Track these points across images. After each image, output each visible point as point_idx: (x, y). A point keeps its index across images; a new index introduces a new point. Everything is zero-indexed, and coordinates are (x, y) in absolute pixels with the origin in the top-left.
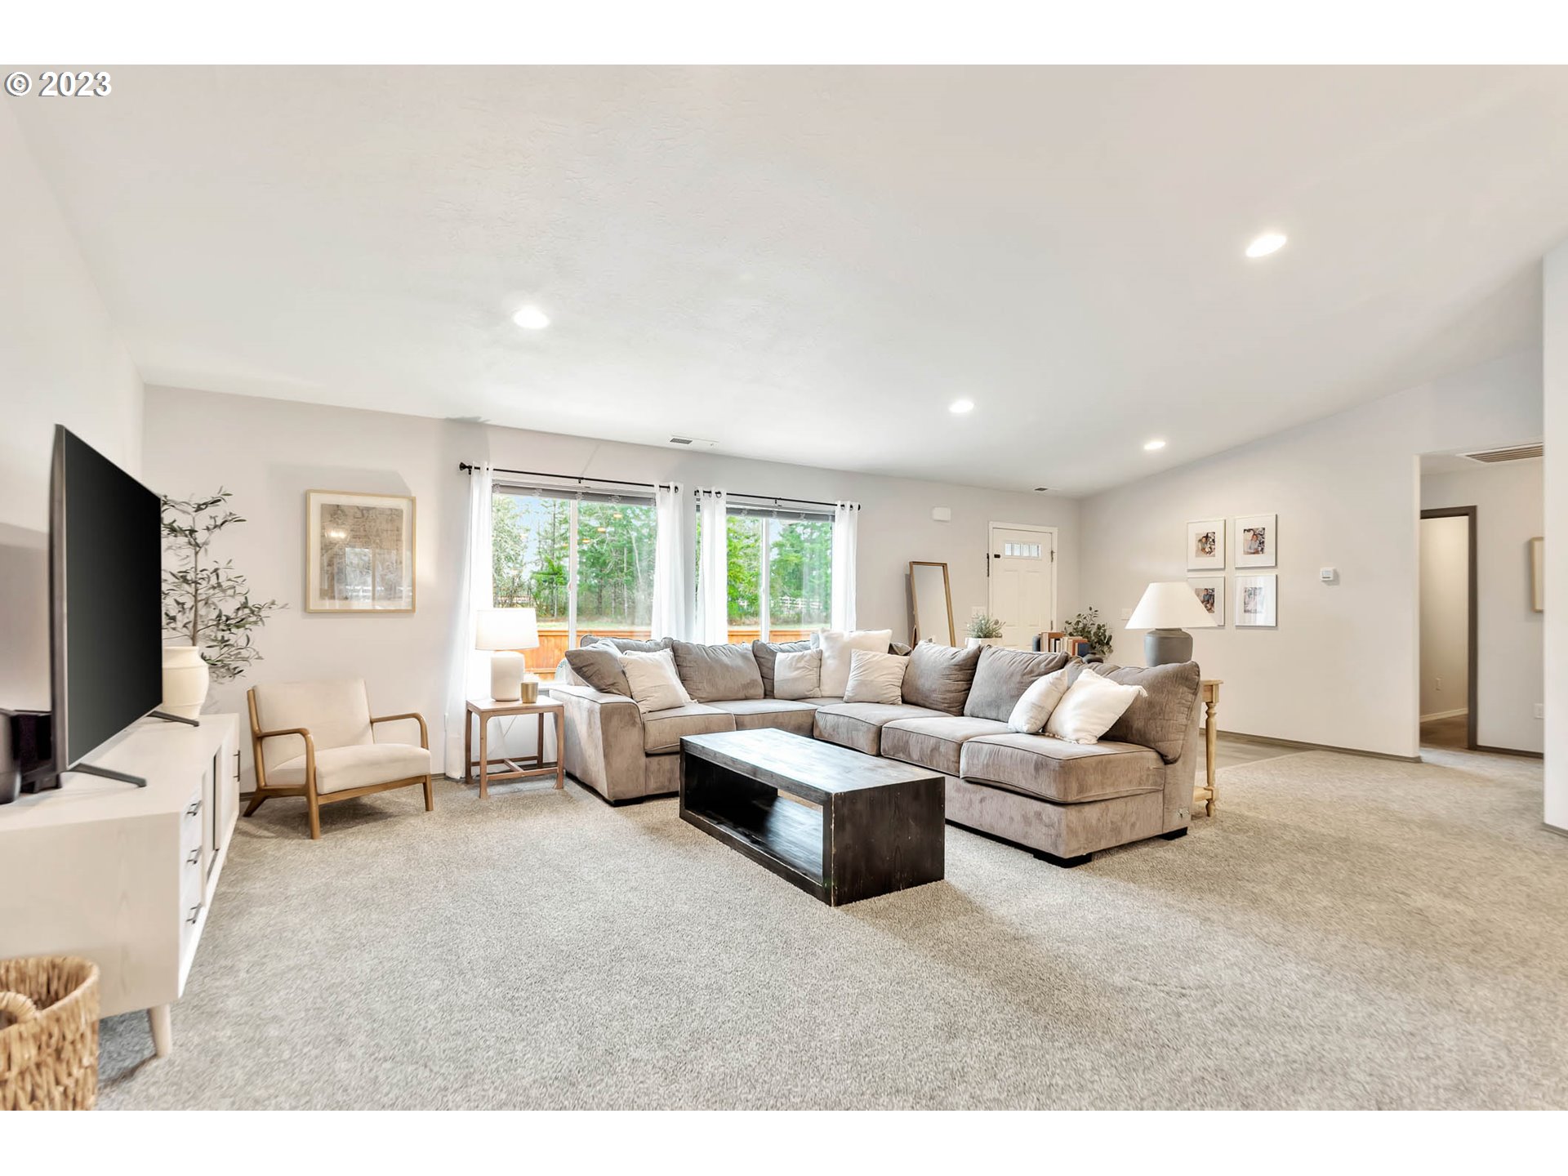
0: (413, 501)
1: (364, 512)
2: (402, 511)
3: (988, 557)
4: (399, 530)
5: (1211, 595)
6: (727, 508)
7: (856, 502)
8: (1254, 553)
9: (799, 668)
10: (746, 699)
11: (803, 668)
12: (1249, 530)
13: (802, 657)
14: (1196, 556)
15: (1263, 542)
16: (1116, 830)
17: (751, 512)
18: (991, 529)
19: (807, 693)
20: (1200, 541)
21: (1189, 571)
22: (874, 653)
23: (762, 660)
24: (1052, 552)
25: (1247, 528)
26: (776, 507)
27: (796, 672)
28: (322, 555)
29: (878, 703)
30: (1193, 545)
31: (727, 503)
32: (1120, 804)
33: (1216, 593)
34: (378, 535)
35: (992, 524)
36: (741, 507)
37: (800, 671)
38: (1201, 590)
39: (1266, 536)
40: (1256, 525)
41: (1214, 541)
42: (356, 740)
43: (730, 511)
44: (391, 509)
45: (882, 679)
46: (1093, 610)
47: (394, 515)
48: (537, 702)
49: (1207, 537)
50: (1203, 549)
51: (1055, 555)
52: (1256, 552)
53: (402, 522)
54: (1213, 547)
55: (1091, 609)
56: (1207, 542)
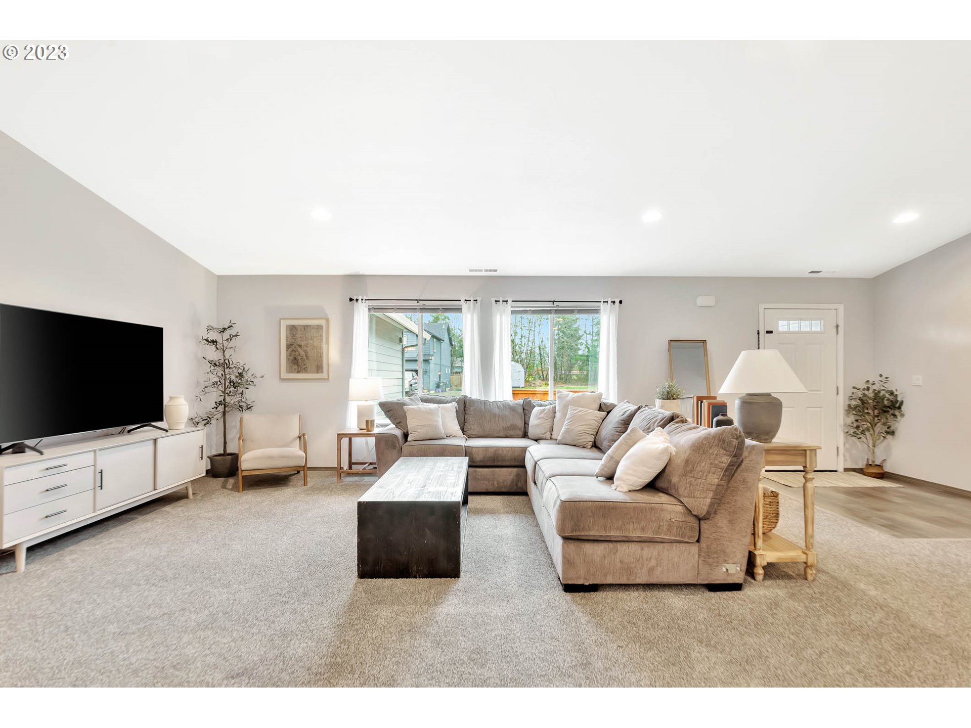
0: (327, 320)
1: (306, 327)
2: (323, 326)
3: (758, 334)
4: (321, 336)
6: (512, 311)
7: (618, 298)
9: (540, 418)
10: (507, 437)
11: (542, 418)
13: (544, 410)
16: (629, 570)
17: (534, 312)
18: (761, 310)
19: (541, 436)
22: (580, 409)
23: (527, 411)
24: (837, 326)
26: (555, 307)
27: (539, 421)
28: (287, 351)
29: (575, 446)
31: (512, 307)
32: (633, 548)
34: (312, 340)
35: (762, 307)
36: (528, 309)
37: (540, 420)
42: (286, 445)
43: (513, 312)
44: (318, 326)
45: (578, 429)
46: (884, 377)
47: (320, 327)
48: (374, 430)
51: (841, 329)
53: (322, 332)
55: (881, 376)
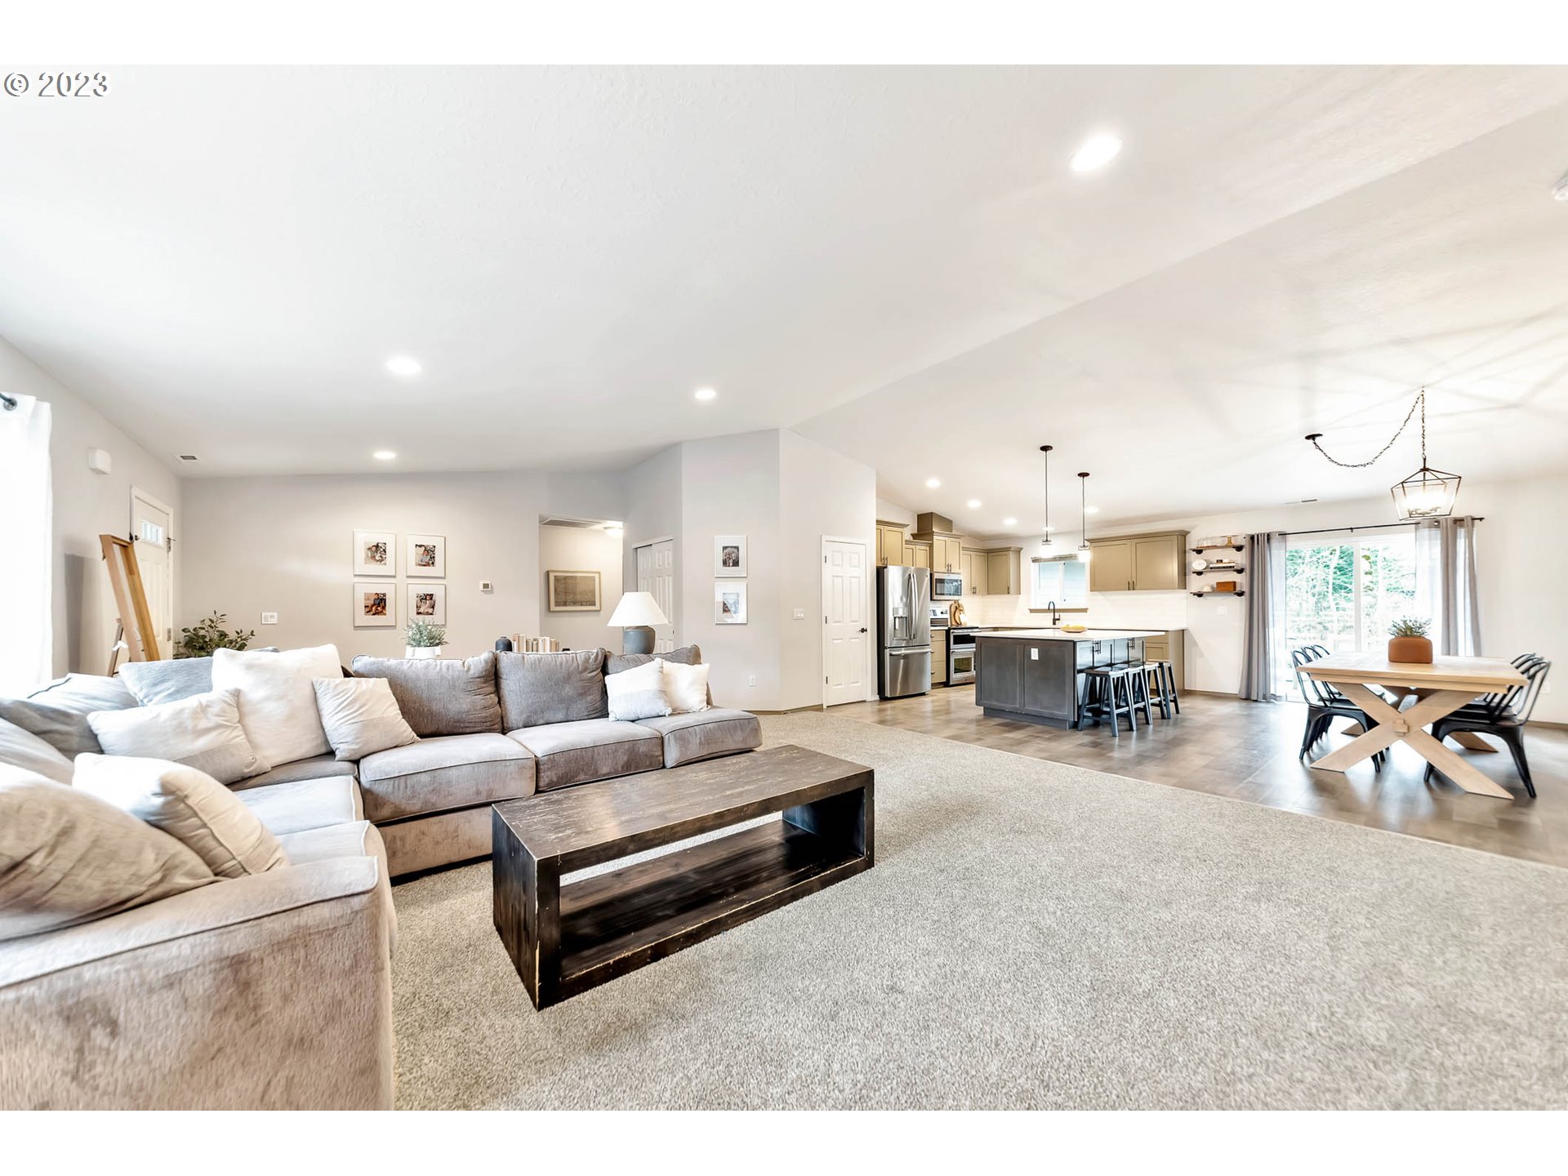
5: (381, 600)
8: (424, 565)
12: (420, 546)
14: (365, 563)
15: (434, 557)
20: (369, 549)
21: (355, 575)
24: (169, 540)
25: (419, 544)
30: (361, 553)
33: (387, 597)
35: (134, 492)
38: (372, 594)
39: (436, 552)
40: (428, 542)
41: (384, 551)
46: (218, 614)
49: (377, 546)
50: (373, 557)
51: (172, 544)
52: (427, 565)
54: (384, 556)
56: (377, 551)
